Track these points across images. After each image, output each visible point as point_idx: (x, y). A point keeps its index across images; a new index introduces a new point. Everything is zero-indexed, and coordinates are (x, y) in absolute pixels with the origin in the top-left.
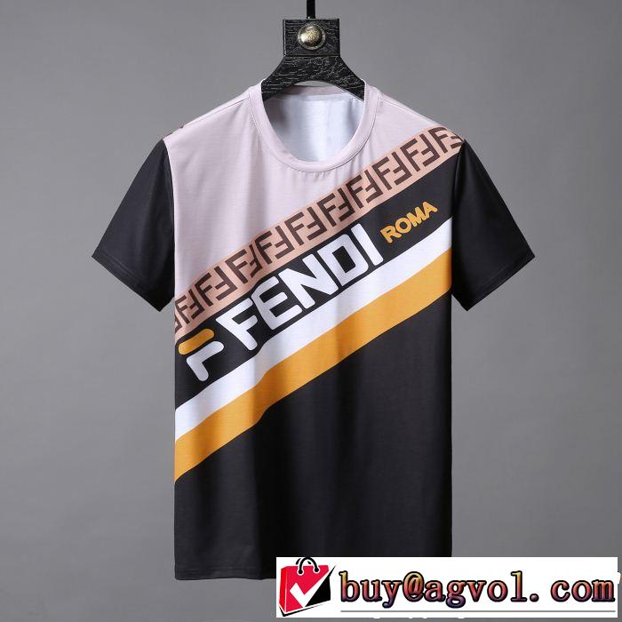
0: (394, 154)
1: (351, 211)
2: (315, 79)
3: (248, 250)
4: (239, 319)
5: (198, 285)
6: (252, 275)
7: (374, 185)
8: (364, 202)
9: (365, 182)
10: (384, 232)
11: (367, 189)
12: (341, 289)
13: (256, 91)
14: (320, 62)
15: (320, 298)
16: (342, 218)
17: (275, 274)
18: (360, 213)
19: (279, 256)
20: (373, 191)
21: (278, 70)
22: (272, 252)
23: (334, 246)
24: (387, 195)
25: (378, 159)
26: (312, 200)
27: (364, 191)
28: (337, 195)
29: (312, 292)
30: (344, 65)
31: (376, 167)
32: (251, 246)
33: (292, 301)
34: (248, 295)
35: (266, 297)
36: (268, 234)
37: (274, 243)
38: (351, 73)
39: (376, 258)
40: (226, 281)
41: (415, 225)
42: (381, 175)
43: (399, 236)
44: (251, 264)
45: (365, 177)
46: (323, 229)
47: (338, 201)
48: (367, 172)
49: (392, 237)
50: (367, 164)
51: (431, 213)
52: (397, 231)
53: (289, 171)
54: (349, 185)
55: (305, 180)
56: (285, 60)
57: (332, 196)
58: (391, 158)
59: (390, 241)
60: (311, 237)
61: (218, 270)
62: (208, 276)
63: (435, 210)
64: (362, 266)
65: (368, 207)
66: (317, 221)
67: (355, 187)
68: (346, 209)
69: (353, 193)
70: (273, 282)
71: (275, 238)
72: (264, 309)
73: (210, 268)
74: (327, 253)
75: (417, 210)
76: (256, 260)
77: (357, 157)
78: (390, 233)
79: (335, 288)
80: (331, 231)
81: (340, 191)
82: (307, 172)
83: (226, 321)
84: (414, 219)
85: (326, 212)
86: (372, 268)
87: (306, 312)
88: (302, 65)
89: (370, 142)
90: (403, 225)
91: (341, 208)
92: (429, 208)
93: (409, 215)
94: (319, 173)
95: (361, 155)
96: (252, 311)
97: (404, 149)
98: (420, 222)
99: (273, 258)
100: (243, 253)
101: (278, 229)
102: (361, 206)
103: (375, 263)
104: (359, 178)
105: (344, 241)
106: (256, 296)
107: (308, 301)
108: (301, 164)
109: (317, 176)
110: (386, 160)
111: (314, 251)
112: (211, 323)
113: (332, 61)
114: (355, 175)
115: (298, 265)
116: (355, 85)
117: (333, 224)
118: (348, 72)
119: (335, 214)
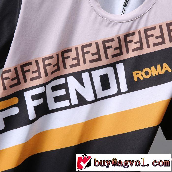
0: (161, 26)
1: (121, 53)
3: (55, 57)
4: (34, 98)
5: (22, 66)
6: (52, 73)
7: (140, 41)
8: (131, 51)
9: (136, 38)
10: (134, 73)
11: (136, 43)
12: (97, 100)
15: (82, 101)
16: (113, 56)
17: (65, 76)
18: (126, 56)
19: (71, 66)
20: (138, 45)
22: (69, 62)
23: (102, 72)
24: (146, 51)
25: (150, 25)
26: (100, 38)
27: (133, 43)
28: (116, 40)
29: (79, 96)
31: (146, 30)
32: (58, 55)
33: (67, 97)
34: (44, 85)
35: (55, 89)
36: (70, 50)
37: (71, 57)
39: (124, 87)
40: (38, 71)
41: (154, 75)
42: (147, 37)
43: (142, 78)
44: (54, 66)
45: (137, 34)
46: (99, 59)
47: (115, 44)
48: (139, 32)
49: (138, 78)
50: (141, 27)
51: (166, 71)
52: (142, 75)
53: (94, 14)
54: (126, 36)
55: (101, 23)
57: (112, 40)
58: (158, 28)
59: (136, 80)
60: (91, 61)
61: (37, 62)
62: (30, 64)
63: (170, 70)
64: (114, 89)
65: (132, 54)
66: (98, 53)
67: (129, 39)
68: (118, 51)
69: (126, 42)
70: (62, 81)
71: (73, 54)
72: (50, 95)
73: (32, 59)
74: (97, 74)
75: (159, 66)
76: (58, 64)
77: (137, 20)
78: (138, 75)
79: (93, 98)
80: (104, 62)
81: (119, 38)
82: (104, 19)
84: (155, 71)
85: (106, 48)
86: (119, 93)
87: (71, 106)
89: (149, 13)
90: (147, 73)
91: (115, 49)
92: (166, 67)
93: (153, 68)
94: (111, 22)
95: (140, 20)
96: (43, 95)
98: (157, 74)
99: (68, 66)
100: (51, 57)
101: (77, 49)
102: (128, 52)
103: (122, 90)
104: (134, 34)
105: (109, 71)
106: (49, 87)
107: (74, 101)
108: (104, 13)
109: (109, 24)
110: (154, 28)
111: (90, 71)
112: (20, 95)
114: (132, 31)
115: (78, 76)
117: (107, 58)
119: (110, 52)
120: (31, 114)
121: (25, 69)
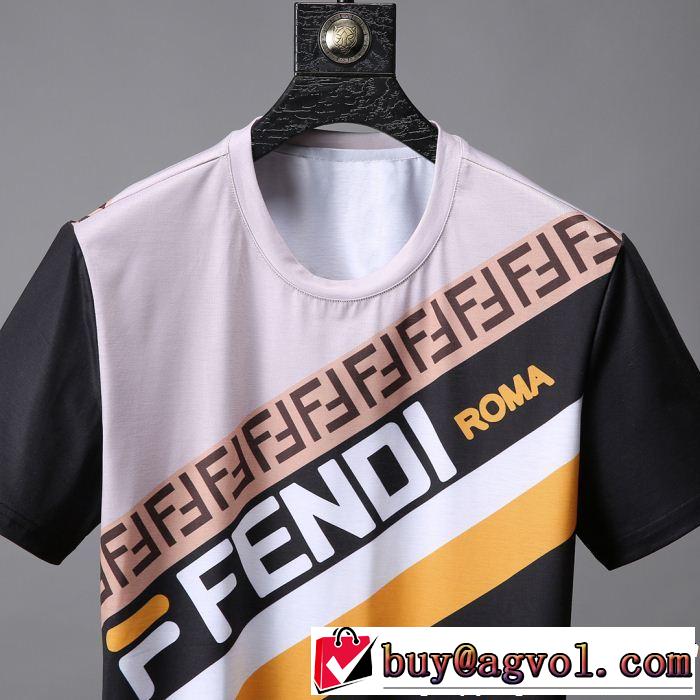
0: (486, 272)
1: (405, 377)
2: (350, 120)
3: (230, 447)
4: (210, 579)
5: (150, 505)
6: (236, 494)
7: (446, 329)
8: (428, 361)
9: (431, 324)
10: (459, 419)
11: (435, 337)
12: (381, 526)
13: (240, 141)
14: (358, 88)
15: (344, 543)
16: (387, 392)
17: (274, 491)
18: (421, 380)
19: (282, 458)
20: (444, 341)
21: (284, 102)
22: (271, 449)
23: (370, 445)
24: (469, 349)
25: (455, 279)
26: (335, 357)
27: (428, 339)
28: (380, 347)
29: (330, 531)
30: (403, 96)
31: (451, 295)
32: (235, 441)
33: (297, 546)
34: (226, 534)
35: (256, 534)
36: (264, 415)
37: (274, 433)
38: (414, 110)
39: (445, 468)
40: (197, 501)
41: (513, 408)
42: (460, 311)
43: (484, 427)
44: (235, 474)
45: (430, 312)
46: (353, 413)
47: (381, 359)
48: (434, 304)
49: (473, 429)
50: (436, 290)
51: (542, 387)
52: (481, 419)
53: (295, 296)
54: (402, 327)
55: (323, 316)
56: (297, 83)
57: (370, 350)
58: (480, 279)
59: (470, 436)
60: (332, 427)
61: (184, 478)
62: (168, 489)
63: (550, 382)
64: (419, 482)
65: (435, 371)
66: (343, 397)
67: (412, 331)
68: (395, 375)
69: (410, 344)
70: (270, 506)
71: (275, 424)
72: (251, 558)
73: (171, 475)
74: (359, 458)
75: (518, 379)
76: (243, 465)
77: (419, 275)
78: (472, 421)
79: (370, 526)
80: (367, 416)
81: (386, 339)
82: (328, 301)
83: (190, 579)
84: (511, 397)
85: (359, 379)
86: (437, 486)
87: (318, 568)
88: (325, 93)
89: (443, 245)
90: (493, 408)
91: (385, 372)
92: (538, 377)
93: (503, 389)
94: (348, 303)
95: (425, 272)
96: (231, 564)
97: (505, 262)
98: (521, 403)
99: (272, 460)
100: (221, 452)
101: (280, 405)
102: (422, 367)
103: (443, 478)
104: (421, 314)
105: (390, 436)
106: (240, 535)
107: (322, 549)
108: (318, 284)
109: (346, 309)
110: (469, 282)
111: (336, 454)
112: (168, 584)
113: (380, 87)
114: (414, 308)
115: (309, 478)
116: (421, 135)
117: (371, 403)
118: (408, 109)
119: (374, 384)
120: (217, 626)
121: (160, 508)
